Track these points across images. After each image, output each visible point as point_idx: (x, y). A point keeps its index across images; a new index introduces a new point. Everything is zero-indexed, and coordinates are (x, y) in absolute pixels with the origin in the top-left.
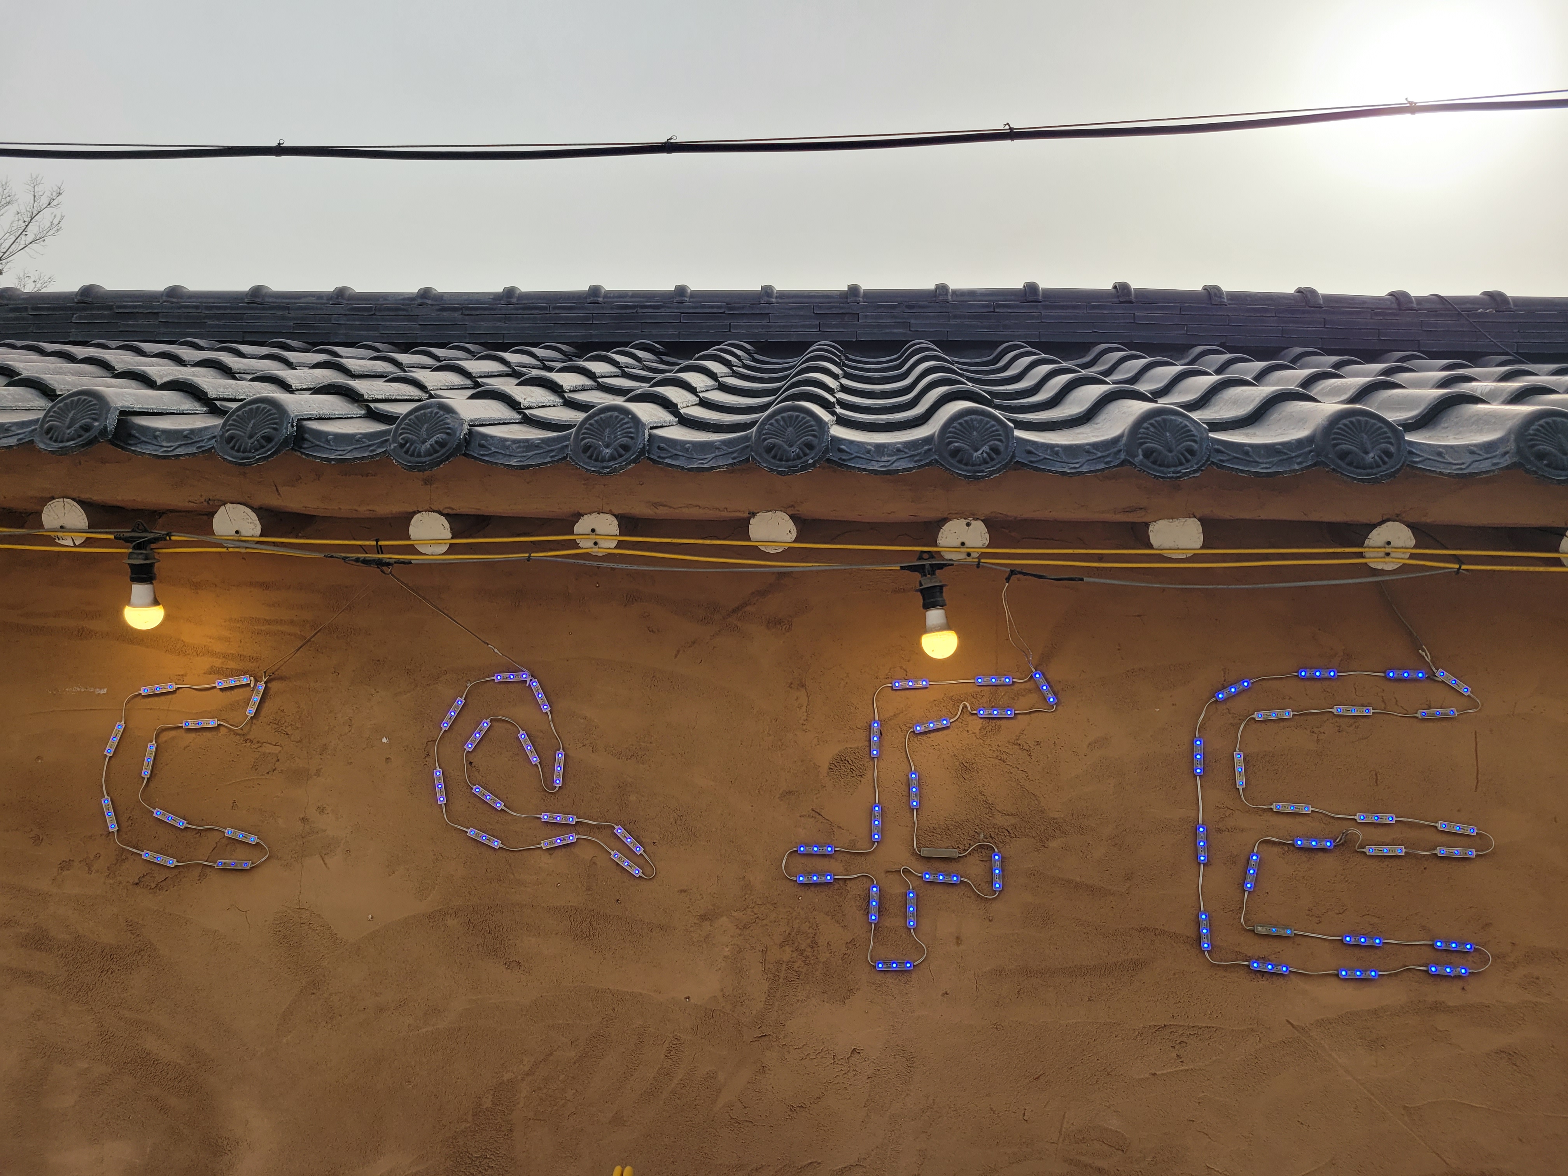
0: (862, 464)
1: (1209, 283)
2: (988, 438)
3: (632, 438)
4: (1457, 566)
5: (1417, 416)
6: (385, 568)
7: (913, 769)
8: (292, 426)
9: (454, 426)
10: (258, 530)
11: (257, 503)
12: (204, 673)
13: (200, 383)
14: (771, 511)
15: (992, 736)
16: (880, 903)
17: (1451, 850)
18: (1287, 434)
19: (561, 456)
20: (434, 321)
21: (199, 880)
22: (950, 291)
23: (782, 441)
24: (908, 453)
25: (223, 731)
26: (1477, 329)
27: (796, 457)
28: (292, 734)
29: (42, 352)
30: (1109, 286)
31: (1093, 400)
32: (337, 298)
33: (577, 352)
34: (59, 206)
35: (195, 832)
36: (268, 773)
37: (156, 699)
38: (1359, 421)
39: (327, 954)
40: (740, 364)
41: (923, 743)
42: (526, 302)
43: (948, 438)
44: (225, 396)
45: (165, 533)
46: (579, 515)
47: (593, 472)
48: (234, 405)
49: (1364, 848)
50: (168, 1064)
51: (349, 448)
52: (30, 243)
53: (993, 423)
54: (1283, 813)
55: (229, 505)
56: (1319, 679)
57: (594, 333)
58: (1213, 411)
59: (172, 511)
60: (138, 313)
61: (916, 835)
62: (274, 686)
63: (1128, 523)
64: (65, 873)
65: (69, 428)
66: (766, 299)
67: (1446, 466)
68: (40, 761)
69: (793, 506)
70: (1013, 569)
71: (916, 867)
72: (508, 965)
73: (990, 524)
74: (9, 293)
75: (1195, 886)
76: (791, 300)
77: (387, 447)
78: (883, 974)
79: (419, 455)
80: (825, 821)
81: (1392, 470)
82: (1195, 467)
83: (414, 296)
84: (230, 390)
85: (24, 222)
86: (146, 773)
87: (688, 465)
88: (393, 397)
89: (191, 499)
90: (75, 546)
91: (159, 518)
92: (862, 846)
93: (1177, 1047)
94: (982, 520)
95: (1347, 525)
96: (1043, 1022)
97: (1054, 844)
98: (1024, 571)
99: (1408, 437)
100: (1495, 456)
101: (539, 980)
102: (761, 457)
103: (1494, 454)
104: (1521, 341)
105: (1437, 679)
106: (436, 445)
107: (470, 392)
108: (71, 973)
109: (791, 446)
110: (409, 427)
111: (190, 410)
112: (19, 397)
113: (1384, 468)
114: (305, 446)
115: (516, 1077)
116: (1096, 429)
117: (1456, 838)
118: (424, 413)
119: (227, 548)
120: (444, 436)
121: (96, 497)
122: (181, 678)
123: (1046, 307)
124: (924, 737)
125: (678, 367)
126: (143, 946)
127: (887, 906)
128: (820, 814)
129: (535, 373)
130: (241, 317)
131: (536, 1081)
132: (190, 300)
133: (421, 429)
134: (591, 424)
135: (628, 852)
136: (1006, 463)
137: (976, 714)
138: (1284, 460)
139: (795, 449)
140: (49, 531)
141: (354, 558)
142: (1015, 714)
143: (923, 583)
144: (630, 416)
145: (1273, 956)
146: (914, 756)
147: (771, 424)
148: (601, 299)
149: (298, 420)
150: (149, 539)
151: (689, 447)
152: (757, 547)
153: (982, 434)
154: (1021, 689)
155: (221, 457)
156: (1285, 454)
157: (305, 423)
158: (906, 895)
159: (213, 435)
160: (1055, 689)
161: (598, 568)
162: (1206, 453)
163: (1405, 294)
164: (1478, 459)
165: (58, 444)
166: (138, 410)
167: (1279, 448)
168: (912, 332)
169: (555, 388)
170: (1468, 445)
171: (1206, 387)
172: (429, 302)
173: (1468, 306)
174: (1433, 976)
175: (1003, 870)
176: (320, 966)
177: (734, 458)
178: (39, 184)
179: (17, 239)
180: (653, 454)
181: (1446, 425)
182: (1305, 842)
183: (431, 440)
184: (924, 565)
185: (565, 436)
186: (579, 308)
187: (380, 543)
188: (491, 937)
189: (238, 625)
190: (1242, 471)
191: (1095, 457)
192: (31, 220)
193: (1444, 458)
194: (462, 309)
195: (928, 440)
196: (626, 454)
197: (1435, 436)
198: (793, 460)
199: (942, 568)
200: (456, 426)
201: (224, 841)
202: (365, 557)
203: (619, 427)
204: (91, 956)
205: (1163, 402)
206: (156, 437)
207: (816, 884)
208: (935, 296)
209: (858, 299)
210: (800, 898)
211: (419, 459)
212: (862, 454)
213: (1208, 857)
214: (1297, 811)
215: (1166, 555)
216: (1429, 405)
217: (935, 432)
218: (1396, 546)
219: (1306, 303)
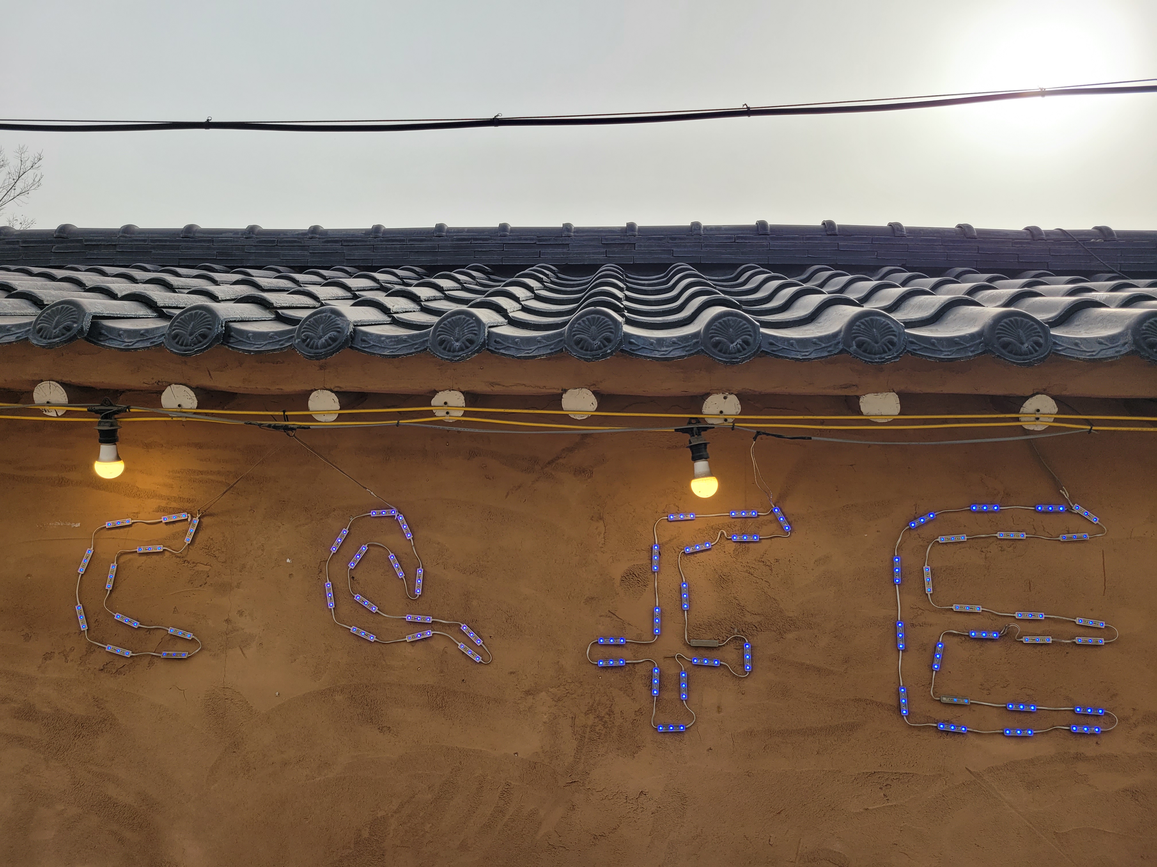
0: (647, 353)
1: (893, 221)
2: (741, 333)
3: (475, 334)
4: (1089, 427)
5: (1055, 317)
6: (290, 432)
7: (684, 580)
8: (222, 327)
9: (343, 326)
10: (195, 404)
11: (194, 384)
12: (153, 511)
13: (151, 295)
14: (579, 388)
15: (743, 556)
16: (660, 682)
17: (1087, 639)
18: (962, 330)
19: (422, 348)
20: (320, 250)
21: (148, 667)
22: (702, 227)
23: (588, 336)
24: (681, 345)
25: (167, 554)
26: (1091, 254)
27: (598, 348)
28: (219, 557)
29: (30, 274)
30: (819, 223)
31: (815, 306)
32: (249, 233)
33: (426, 272)
34: (39, 168)
35: (146, 630)
36: (201, 586)
37: (117, 530)
38: (1016, 320)
39: (245, 722)
40: (549, 281)
41: (691, 561)
42: (389, 236)
43: (711, 333)
44: (170, 305)
45: (125, 406)
46: (435, 392)
47: (447, 359)
48: (177, 312)
49: (1021, 638)
50: (124, 806)
51: (264, 343)
52: (18, 195)
53: (744, 322)
54: (961, 612)
55: (173, 386)
56: (986, 512)
57: (439, 258)
58: (903, 314)
59: (130, 390)
60: (100, 245)
61: (687, 630)
62: (205, 520)
63: (843, 396)
64: (48, 662)
65: (55, 328)
66: (566, 233)
67: (1081, 353)
68: (29, 578)
69: (594, 384)
70: (758, 431)
71: (687, 654)
72: (381, 729)
73: (742, 397)
74: (6, 230)
75: (896, 667)
76: (584, 234)
77: (292, 341)
78: (663, 734)
79: (317, 348)
80: (618, 620)
81: (1042, 356)
82: (895, 355)
83: (306, 232)
84: (174, 300)
85: (14, 179)
86: (109, 586)
87: (518, 354)
88: (295, 305)
89: (145, 381)
90: (58, 416)
91: (120, 396)
92: (647, 638)
93: (884, 788)
94: (735, 395)
95: (1006, 398)
96: (783, 770)
97: (790, 636)
98: (767, 432)
99: (1053, 332)
100: (1117, 346)
101: (404, 741)
102: (572, 348)
103: (1116, 344)
104: (1123, 262)
105: (1073, 511)
106: (329, 340)
107: (352, 302)
108: (51, 738)
109: (594, 340)
110: (309, 327)
111: (144, 315)
112: (17, 306)
113: (1035, 354)
114: (231, 341)
115: (387, 815)
116: (819, 327)
117: (1090, 630)
118: (320, 316)
119: (172, 417)
120: (335, 333)
121: (74, 380)
122: (136, 515)
123: (772, 239)
124: (692, 557)
125: (504, 283)
126: (107, 717)
127: (665, 683)
128: (614, 614)
129: (398, 287)
130: (178, 248)
131: (402, 818)
132: (139, 235)
133: (318, 328)
134: (445, 324)
135: (471, 644)
136: (755, 352)
137: (731, 539)
138: (961, 349)
139: (597, 342)
140: (39, 406)
141: (267, 425)
142: (760, 539)
143: (692, 441)
144: (474, 318)
145: (955, 719)
146: (684, 571)
147: (579, 324)
148: (444, 234)
149: (226, 322)
150: (114, 411)
151: (518, 341)
152: (568, 415)
153: (737, 330)
154: (764, 520)
155: (168, 349)
156: (962, 344)
157: (231, 324)
158: (679, 675)
159: (163, 333)
160: (790, 520)
161: (448, 431)
162: (903, 344)
163: (1037, 229)
164: (1104, 348)
165: (47, 340)
166: (106, 315)
167: (956, 341)
168: (674, 258)
169: (414, 298)
170: (1097, 338)
171: (897, 296)
172: (318, 236)
173: (1083, 237)
174: (1075, 733)
175: (752, 656)
176: (239, 731)
177: (551, 349)
178: (25, 152)
179: (8, 192)
180: (491, 347)
181: (1078, 323)
182: (977, 634)
183: (325, 337)
184: (693, 428)
185: (425, 333)
186: (428, 241)
187: (286, 413)
188: (368, 708)
189: (178, 475)
190: (930, 357)
191: (820, 347)
192: (19, 178)
193: (1079, 347)
194: (341, 241)
195: (696, 335)
196: (471, 346)
197: (1070, 331)
198: (596, 350)
199: (706, 430)
200: (344, 326)
201: (168, 637)
202: (275, 424)
203: (466, 326)
204: (67, 725)
205: (867, 307)
206: (120, 335)
207: (612, 667)
208: (691, 231)
209: (634, 233)
210: (600, 678)
211: (317, 351)
212: (647, 346)
213: (905, 646)
214: (971, 610)
215: (872, 420)
216: (1065, 309)
217: (700, 330)
218: (1044, 413)
219: (965, 235)
